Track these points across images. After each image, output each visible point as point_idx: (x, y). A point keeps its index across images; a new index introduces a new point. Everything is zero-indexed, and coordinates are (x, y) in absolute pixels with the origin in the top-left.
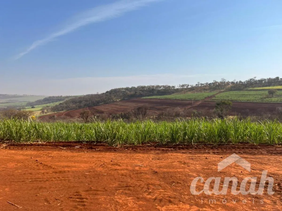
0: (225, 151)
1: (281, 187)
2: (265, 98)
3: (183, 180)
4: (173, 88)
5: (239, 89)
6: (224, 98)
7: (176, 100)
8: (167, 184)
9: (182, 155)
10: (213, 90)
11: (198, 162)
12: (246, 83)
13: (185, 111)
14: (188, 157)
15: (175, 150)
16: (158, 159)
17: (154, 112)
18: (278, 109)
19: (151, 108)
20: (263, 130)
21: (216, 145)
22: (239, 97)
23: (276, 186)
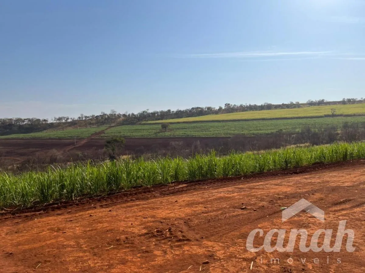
0: (115, 201)
1: (171, 232)
2: (159, 133)
3: (54, 256)
4: (44, 123)
5: (132, 123)
6: (116, 134)
7: (50, 139)
8: (29, 267)
9: (56, 218)
10: (101, 125)
11: (78, 224)
12: (139, 116)
13: (65, 154)
14: (65, 219)
15: (47, 212)
16: (16, 232)
17: (13, 159)
18: (171, 144)
19: (8, 154)
20: (156, 169)
21: (105, 195)
22: (132, 133)
23: (167, 232)
